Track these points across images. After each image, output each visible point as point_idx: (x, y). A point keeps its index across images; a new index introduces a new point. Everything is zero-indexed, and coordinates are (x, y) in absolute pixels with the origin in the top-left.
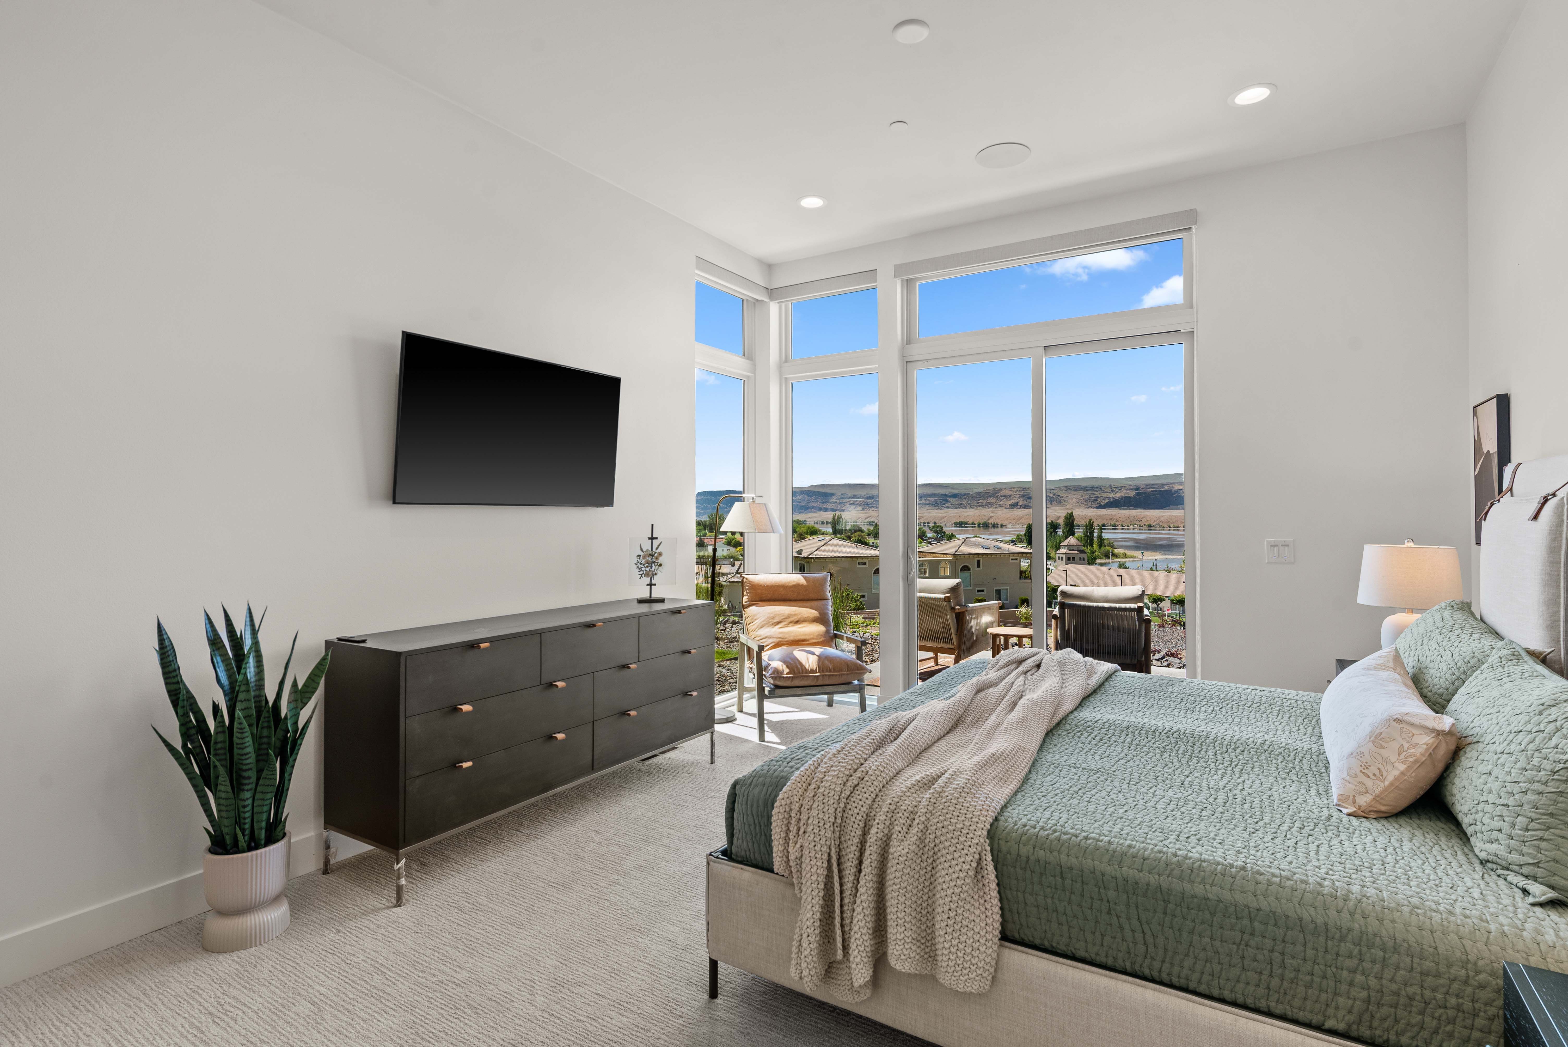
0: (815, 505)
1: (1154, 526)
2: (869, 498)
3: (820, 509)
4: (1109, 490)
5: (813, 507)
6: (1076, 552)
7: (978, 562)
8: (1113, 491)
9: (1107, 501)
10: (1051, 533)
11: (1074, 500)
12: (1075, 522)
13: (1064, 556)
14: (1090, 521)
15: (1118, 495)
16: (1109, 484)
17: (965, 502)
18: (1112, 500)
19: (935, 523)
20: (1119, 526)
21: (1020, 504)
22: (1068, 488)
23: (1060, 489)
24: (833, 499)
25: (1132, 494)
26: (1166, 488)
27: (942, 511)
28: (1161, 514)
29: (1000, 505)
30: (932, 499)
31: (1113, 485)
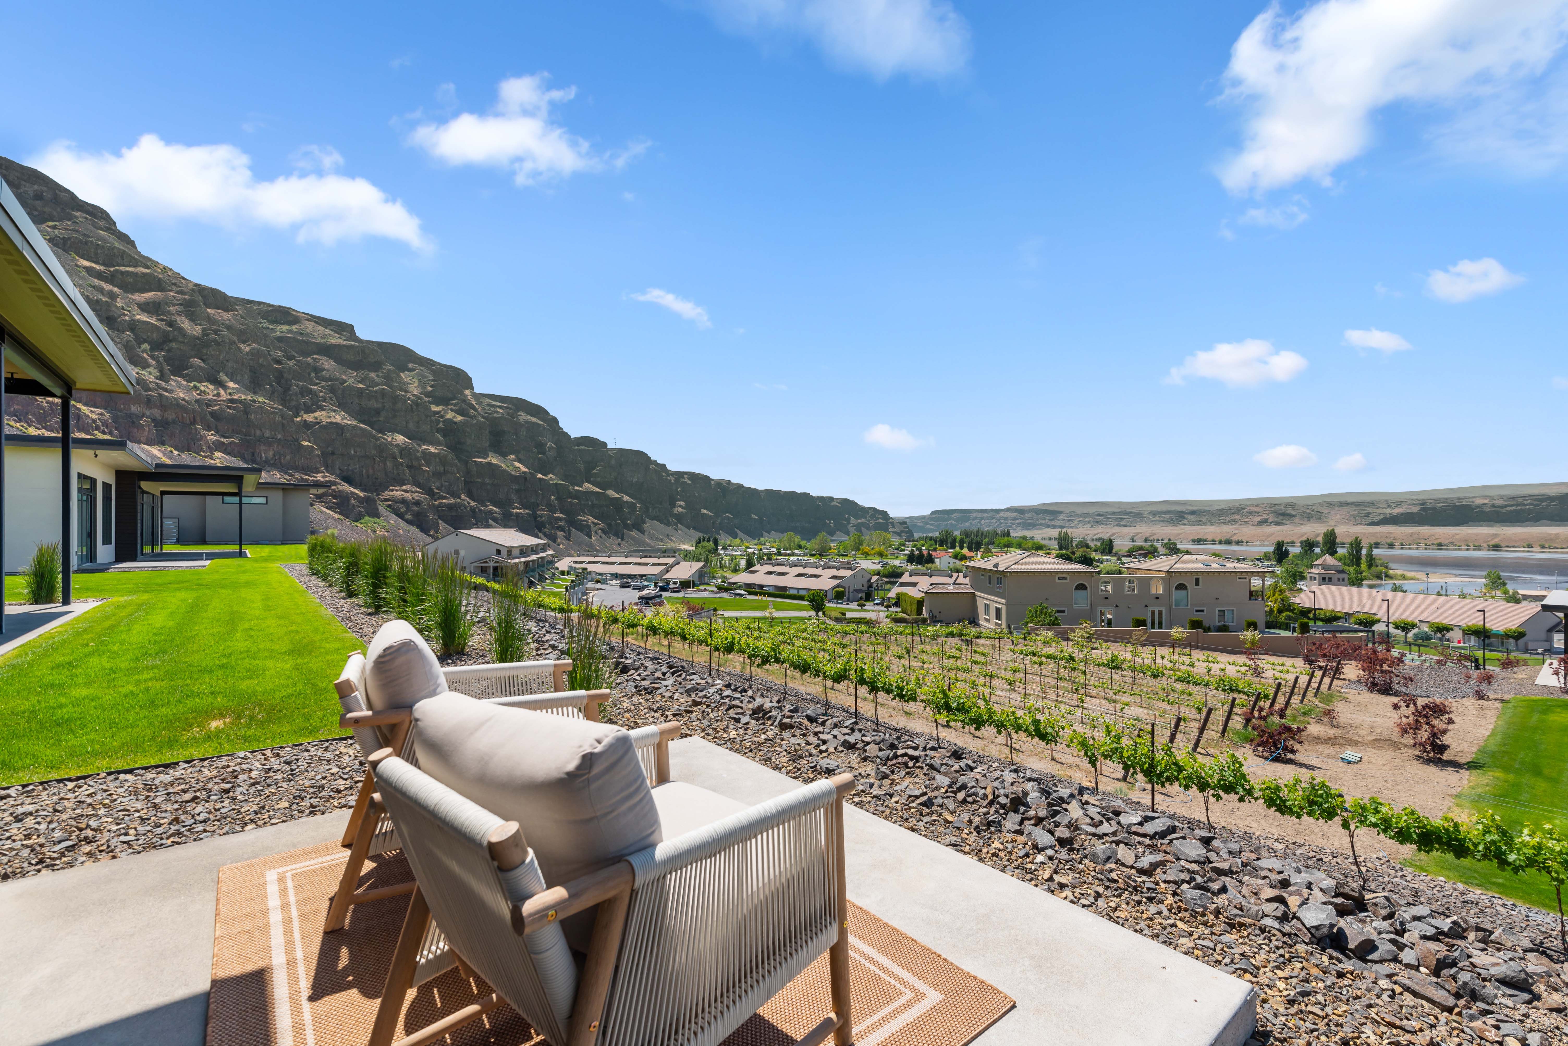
0: (1043, 522)
1: (1446, 545)
2: (1099, 515)
3: (1048, 526)
4: (1386, 506)
5: (1041, 524)
6: (1334, 572)
7: (1197, 580)
8: (1390, 506)
9: (1382, 517)
10: (1306, 551)
11: (1338, 516)
12: (1338, 540)
13: (1317, 576)
14: (1357, 538)
15: (1397, 511)
16: (1385, 498)
17: (1204, 519)
18: (1388, 516)
19: (1170, 540)
20: (1397, 545)
21: (1270, 520)
22: (1330, 504)
23: (1321, 504)
24: (1062, 517)
25: (1415, 509)
26: (1464, 503)
27: (1178, 528)
28: (1456, 532)
29: (1245, 522)
30: (1167, 516)
31: (1391, 500)
